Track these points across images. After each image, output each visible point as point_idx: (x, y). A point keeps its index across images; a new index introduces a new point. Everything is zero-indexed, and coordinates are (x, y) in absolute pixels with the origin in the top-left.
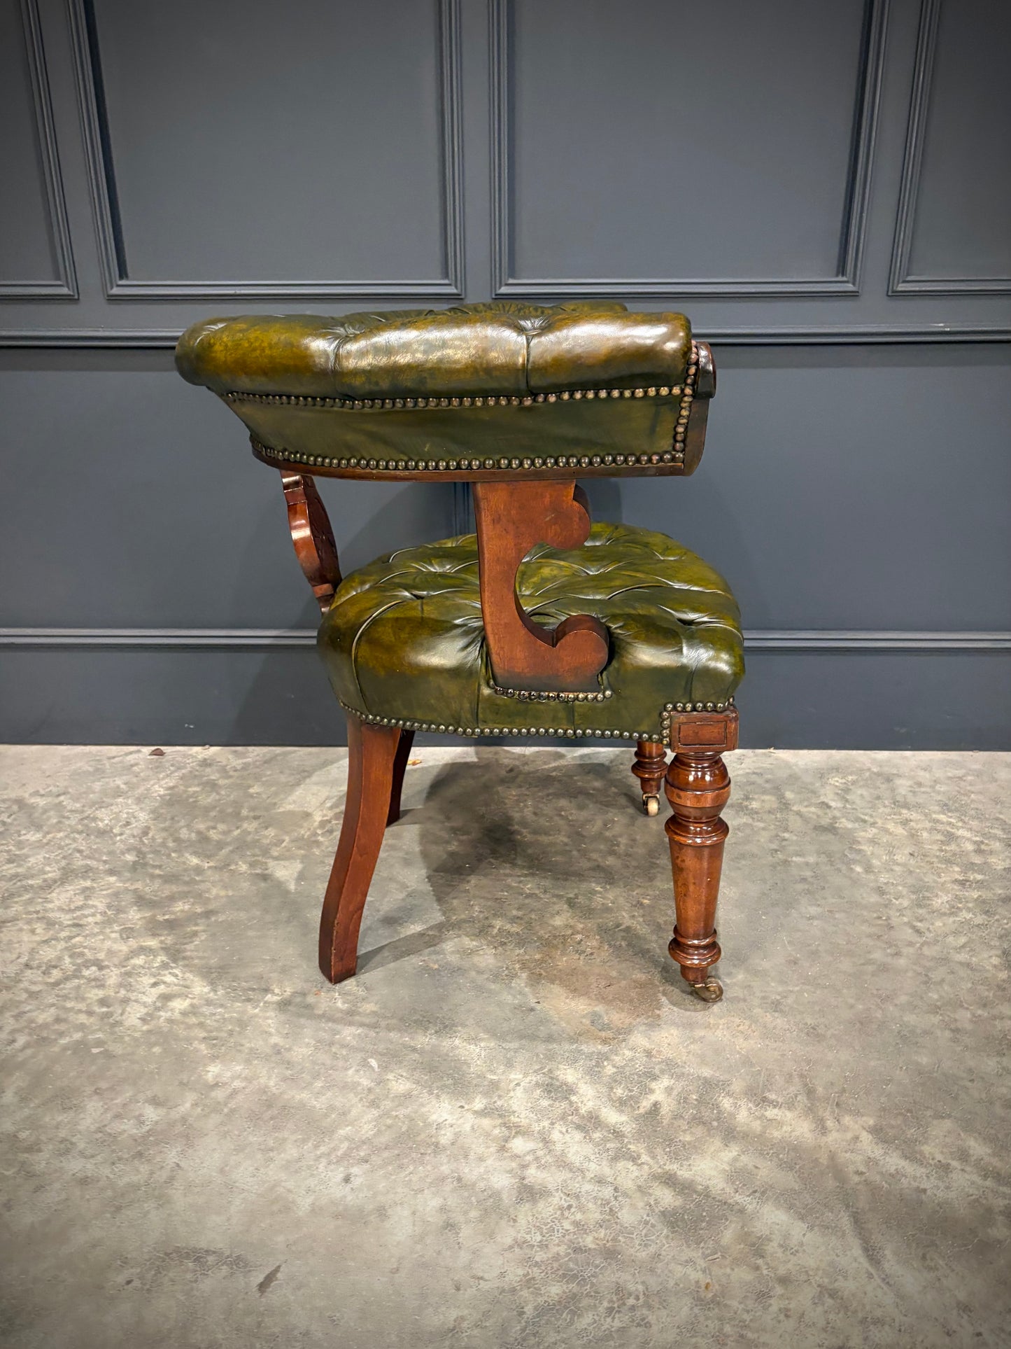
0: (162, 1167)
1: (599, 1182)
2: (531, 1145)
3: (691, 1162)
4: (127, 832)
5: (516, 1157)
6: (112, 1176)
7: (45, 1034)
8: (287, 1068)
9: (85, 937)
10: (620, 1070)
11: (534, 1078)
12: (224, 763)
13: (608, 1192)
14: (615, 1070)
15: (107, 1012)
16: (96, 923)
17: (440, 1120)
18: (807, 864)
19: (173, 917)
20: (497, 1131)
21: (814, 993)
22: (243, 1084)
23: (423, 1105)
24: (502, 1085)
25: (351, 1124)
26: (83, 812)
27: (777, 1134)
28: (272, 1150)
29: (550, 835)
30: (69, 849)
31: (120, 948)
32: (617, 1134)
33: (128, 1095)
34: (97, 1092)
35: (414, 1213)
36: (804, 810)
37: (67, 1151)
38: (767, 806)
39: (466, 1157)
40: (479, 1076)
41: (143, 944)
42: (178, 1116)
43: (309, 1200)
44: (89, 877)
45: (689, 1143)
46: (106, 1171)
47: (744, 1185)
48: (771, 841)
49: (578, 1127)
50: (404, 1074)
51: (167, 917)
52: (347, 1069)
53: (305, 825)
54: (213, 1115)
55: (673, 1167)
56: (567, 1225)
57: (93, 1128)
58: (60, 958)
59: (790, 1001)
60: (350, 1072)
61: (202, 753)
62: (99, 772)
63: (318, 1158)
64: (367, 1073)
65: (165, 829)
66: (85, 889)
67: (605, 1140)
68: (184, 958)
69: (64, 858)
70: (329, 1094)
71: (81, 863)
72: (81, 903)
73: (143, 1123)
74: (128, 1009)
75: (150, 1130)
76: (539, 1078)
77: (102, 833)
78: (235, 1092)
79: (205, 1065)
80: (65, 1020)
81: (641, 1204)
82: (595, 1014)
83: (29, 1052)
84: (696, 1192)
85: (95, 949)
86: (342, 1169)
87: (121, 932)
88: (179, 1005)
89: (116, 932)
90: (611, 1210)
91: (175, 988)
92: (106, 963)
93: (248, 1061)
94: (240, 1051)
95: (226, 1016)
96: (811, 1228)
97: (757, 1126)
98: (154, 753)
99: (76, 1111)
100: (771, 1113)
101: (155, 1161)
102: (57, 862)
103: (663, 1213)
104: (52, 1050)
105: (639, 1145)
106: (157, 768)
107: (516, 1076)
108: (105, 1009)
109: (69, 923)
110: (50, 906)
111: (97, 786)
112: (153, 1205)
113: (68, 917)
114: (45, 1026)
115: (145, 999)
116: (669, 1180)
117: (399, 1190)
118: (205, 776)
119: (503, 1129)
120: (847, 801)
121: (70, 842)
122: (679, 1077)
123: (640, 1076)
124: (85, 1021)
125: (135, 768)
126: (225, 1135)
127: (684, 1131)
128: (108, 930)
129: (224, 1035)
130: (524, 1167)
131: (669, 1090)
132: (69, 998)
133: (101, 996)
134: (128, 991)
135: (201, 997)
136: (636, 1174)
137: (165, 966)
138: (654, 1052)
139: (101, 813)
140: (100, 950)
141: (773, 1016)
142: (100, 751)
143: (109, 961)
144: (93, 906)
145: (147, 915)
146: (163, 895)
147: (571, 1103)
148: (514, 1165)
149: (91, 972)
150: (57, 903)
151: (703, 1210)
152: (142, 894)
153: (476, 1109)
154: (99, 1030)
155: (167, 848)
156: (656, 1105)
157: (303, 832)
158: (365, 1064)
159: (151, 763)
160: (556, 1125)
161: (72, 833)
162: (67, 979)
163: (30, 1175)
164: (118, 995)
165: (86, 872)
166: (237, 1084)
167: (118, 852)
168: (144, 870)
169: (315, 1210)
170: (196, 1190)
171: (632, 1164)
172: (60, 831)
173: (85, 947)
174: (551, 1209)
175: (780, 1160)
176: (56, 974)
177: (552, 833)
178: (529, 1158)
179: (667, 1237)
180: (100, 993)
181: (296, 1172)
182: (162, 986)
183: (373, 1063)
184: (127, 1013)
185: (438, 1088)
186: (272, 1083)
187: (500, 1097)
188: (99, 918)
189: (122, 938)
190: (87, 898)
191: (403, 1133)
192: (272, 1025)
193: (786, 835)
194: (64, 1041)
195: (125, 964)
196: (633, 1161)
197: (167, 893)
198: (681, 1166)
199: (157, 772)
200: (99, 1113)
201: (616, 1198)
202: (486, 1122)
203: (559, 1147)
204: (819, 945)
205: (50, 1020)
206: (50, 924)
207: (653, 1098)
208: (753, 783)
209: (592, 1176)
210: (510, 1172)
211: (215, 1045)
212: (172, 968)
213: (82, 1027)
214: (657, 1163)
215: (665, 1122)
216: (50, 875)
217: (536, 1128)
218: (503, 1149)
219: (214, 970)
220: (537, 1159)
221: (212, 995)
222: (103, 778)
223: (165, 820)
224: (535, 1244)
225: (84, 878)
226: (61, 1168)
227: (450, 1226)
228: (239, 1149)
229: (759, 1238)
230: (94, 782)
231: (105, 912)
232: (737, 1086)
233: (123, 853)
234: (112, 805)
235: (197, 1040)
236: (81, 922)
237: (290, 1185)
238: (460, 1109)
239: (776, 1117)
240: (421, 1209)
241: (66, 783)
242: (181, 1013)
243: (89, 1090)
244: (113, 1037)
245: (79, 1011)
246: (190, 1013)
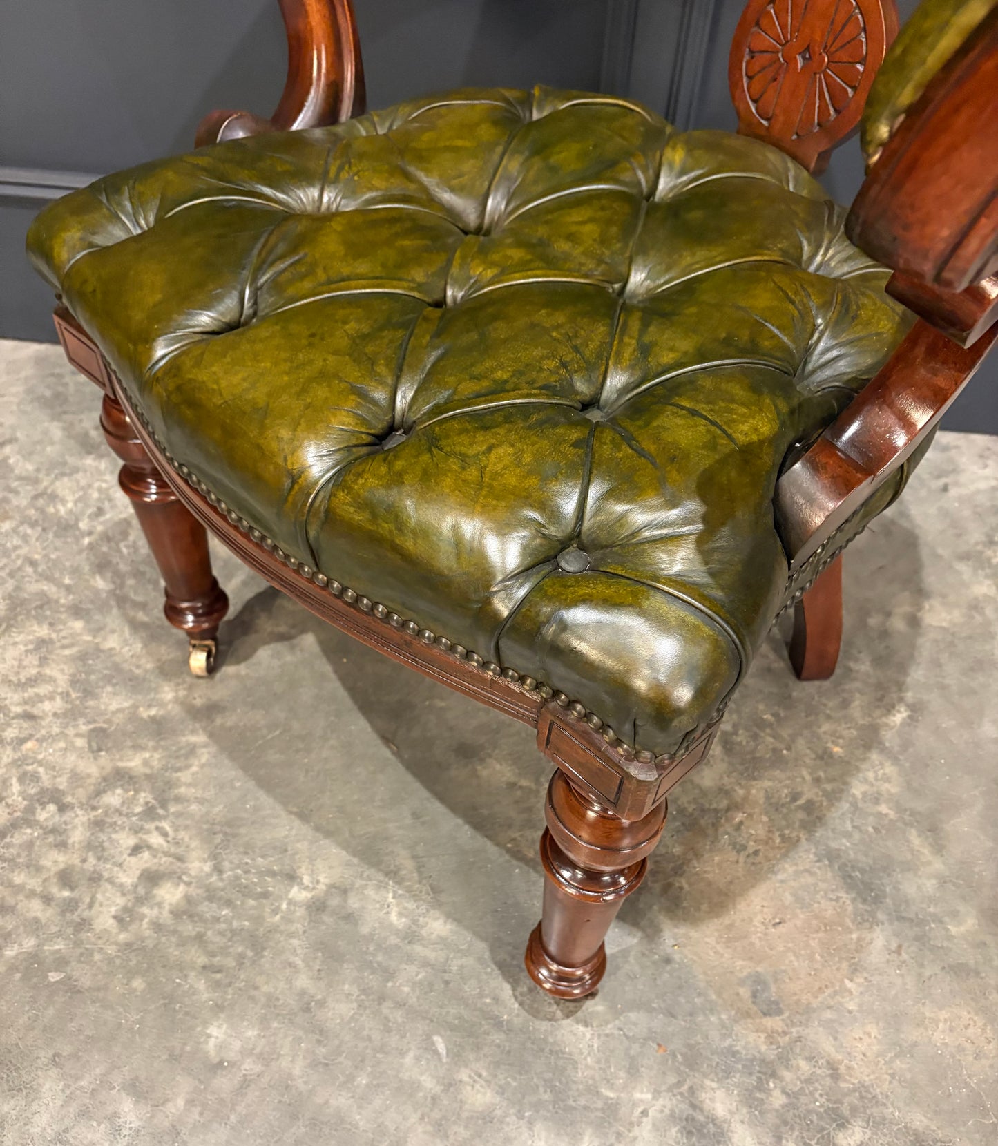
9: (41, 741)
15: (71, 899)
16: (55, 714)
19: (162, 712)
22: (258, 1068)
24: (623, 1111)
30: (18, 557)
31: (89, 771)
33: (98, 1071)
34: (56, 1060)
41: (121, 764)
44: (46, 618)
50: (484, 1073)
51: (153, 712)
52: (402, 1053)
60: (408, 1060)
64: (431, 1065)
66: (42, 643)
68: (178, 799)
71: (35, 587)
72: (34, 671)
74: (99, 896)
79: (205, 1023)
87: (90, 735)
88: (170, 894)
89: (82, 735)
91: (164, 859)
92: (69, 799)
93: (265, 1022)
94: (253, 1000)
95: (235, 924)
108: (66, 894)
109: (19, 709)
115: (122, 877)
121: (20, 543)
124: (39, 914)
128: (71, 731)
129: (230, 962)
132: (17, 865)
133: (62, 866)
134: (99, 859)
135: (200, 881)
137: (150, 813)
139: (64, 487)
143: (73, 795)
145: (126, 704)
152: (117, 659)
154: (60, 935)
158: (427, 1045)
161: (22, 523)
164: (85, 866)
165: (41, 607)
173: (40, 763)
182: (146, 855)
183: (440, 1044)
184: (97, 905)
186: (297, 1070)
188: (58, 705)
190: (43, 661)
192: (299, 951)
195: (94, 803)
200: (59, 1103)
211: (218, 984)
212: (160, 818)
213: (35, 926)
219: (218, 828)
221: (214, 878)
225: (40, 619)
231: (68, 694)
235: (193, 968)
236: (35, 711)
242: (171, 912)
243: (44, 1055)
244: (79, 951)
245: (32, 894)
246: (184, 913)
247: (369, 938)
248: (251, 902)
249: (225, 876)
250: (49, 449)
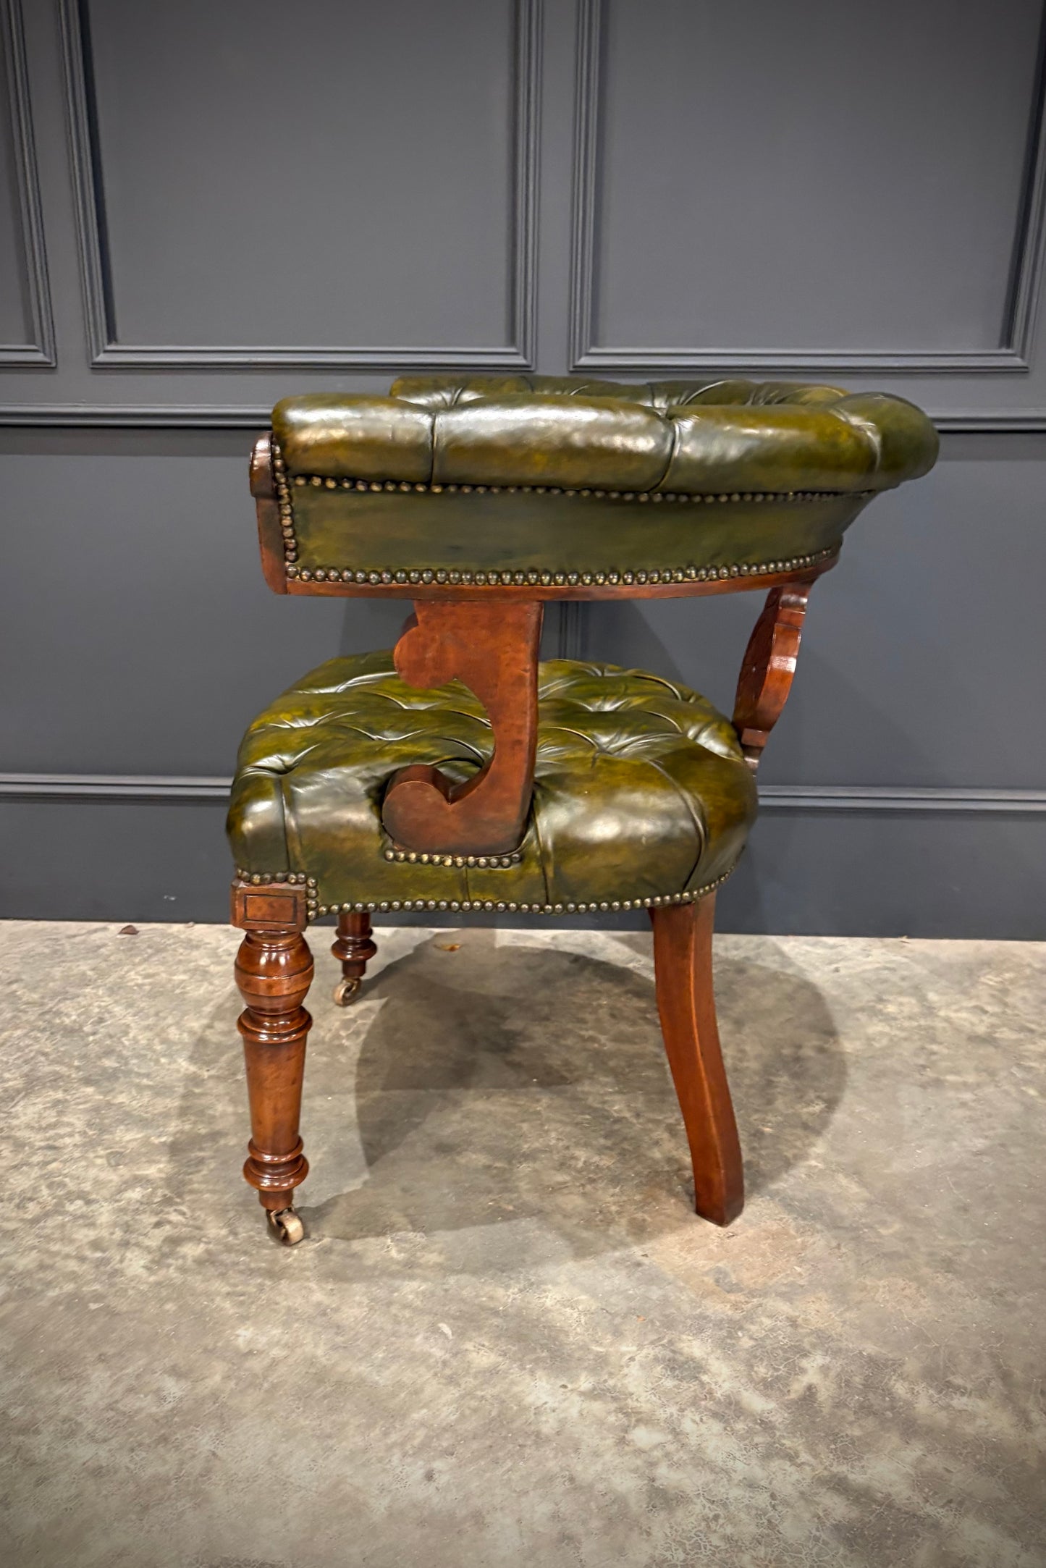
0: (194, 1456)
1: (750, 1486)
2: (658, 1437)
3: (864, 1463)
4: (102, 1030)
5: (639, 1452)
6: (132, 1466)
7: (28, 1284)
8: (337, 1334)
9: (65, 1162)
10: (760, 1344)
11: (649, 1351)
12: (214, 945)
13: (762, 1499)
14: (752, 1343)
15: (103, 1259)
16: (75, 1145)
17: (539, 1403)
18: (965, 1084)
20: (612, 1419)
21: (995, 1249)
22: (284, 1353)
23: (513, 1383)
24: (612, 1359)
25: (425, 1406)
26: (42, 1005)
27: (969, 1429)
28: (329, 1436)
29: (635, 1043)
30: (31, 1051)
31: (110, 1178)
32: (767, 1426)
33: (141, 1363)
34: (102, 1358)
35: (519, 1521)
36: (953, 1015)
37: (71, 1434)
38: (906, 1010)
39: (577, 1450)
40: (581, 1348)
41: (137, 1173)
42: (206, 1392)
43: (385, 1502)
45: (859, 1438)
46: (124, 1459)
47: (936, 1493)
48: (916, 1055)
49: (715, 1415)
50: (487, 1344)
51: (163, 1139)
52: (412, 1336)
53: (325, 1024)
54: (251, 1391)
55: (842, 1469)
56: (715, 1540)
57: (102, 1404)
58: (35, 1189)
59: (965, 1258)
60: (418, 1339)
61: (184, 932)
62: (57, 955)
63: (389, 1448)
64: (440, 1341)
65: (148, 1028)
66: (57, 1103)
67: (750, 1432)
68: (191, 1192)
69: (26, 1062)
70: (394, 1367)
71: (48, 1069)
72: (54, 1120)
73: (164, 1399)
74: (128, 1255)
75: (173, 1409)
76: (658, 1351)
77: (70, 1031)
78: (274, 1363)
79: (233, 1328)
80: (51, 1267)
81: (807, 1516)
82: (719, 1271)
83: (10, 1306)
84: (875, 1501)
85: (78, 1178)
86: (421, 1463)
87: (108, 1157)
88: (192, 1250)
89: (101, 1157)
90: (769, 1521)
91: (184, 1229)
92: (93, 1196)
93: (286, 1324)
94: (274, 1311)
96: (1026, 1548)
97: (942, 1418)
98: (124, 931)
99: (78, 1382)
100: (959, 1402)
101: (184, 1448)
102: (19, 1067)
103: (837, 1528)
104: (39, 1304)
105: (795, 1440)
106: (131, 949)
107: (628, 1348)
108: (98, 1254)
109: (43, 1144)
110: (15, 1122)
111: (57, 972)
112: (188, 1505)
113: (39, 1137)
114: (27, 1274)
115: (147, 1242)
116: (839, 1485)
117: (497, 1491)
118: (191, 962)
119: (620, 1415)
120: (1006, 1005)
121: (31, 1042)
122: (836, 1353)
123: (785, 1351)
124: (76, 1269)
125: (103, 950)
126: (269, 1416)
127: (851, 1423)
128: (91, 1155)
129: (251, 1289)
130: (652, 1465)
131: (824, 1370)
132: (53, 1240)
133: (92, 1238)
134: (126, 1232)
135: (218, 1241)
136: (796, 1476)
138: (800, 1321)
139: (66, 1006)
140: (85, 1180)
141: (946, 1278)
142: (56, 928)
143: (97, 1194)
144: (69, 1124)
145: (139, 1136)
146: (156, 1112)
147: (702, 1384)
148: (639, 1462)
149: (76, 1206)
150: (23, 1119)
151: (887, 1525)
152: (128, 1109)
153: (582, 1389)
154: (95, 1280)
155: (154, 1051)
156: (810, 1388)
157: (322, 1034)
158: (434, 1330)
159: (122, 944)
160: (686, 1413)
161: (32, 1030)
162: (47, 1215)
163: (30, 1464)
164: (114, 1237)
165: (55, 1080)
166: (276, 1352)
167: (93, 1055)
168: (128, 1080)
169: (394, 1515)
170: (240, 1487)
171: (788, 1463)
172: (17, 1027)
173: (66, 1176)
174: (692, 1519)
175: (977, 1461)
176: (33, 1209)
177: (637, 1040)
178: (657, 1454)
179: (845, 1557)
180: (92, 1234)
181: (364, 1465)
182: (168, 1227)
183: (445, 1328)
184: (127, 1260)
185: (531, 1362)
186: (320, 1352)
187: (611, 1374)
188: (77, 1139)
189: (109, 1164)
190: (60, 1113)
191: (493, 1419)
193: (935, 1047)
194: (52, 1293)
195: (118, 1197)
196: (790, 1460)
197: (160, 1109)
198: (852, 1467)
199: (131, 956)
200: (108, 1385)
201: (774, 1507)
202: (597, 1407)
203: (693, 1441)
204: (993, 1187)
205: (31, 1266)
206: (19, 1145)
207: (806, 1380)
208: (885, 981)
209: (741, 1478)
210: (635, 1471)
211: (242, 1303)
212: (177, 1204)
213: (73, 1277)
214: (821, 1463)
215: (826, 1411)
216: (11, 1083)
217: (662, 1414)
218: (622, 1441)
219: (230, 1207)
220: (667, 1455)
221: (231, 1238)
222: (63, 962)
223: (148, 1017)
224: (678, 1563)
225: (56, 1089)
226: (66, 1455)
227: (566, 1538)
228: (289, 1435)
229: (962, 1560)
230: (52, 967)
231: (85, 1132)
232: (912, 1366)
233: (100, 1058)
234: (78, 996)
235: (219, 1295)
236: (57, 1144)
237: (359, 1481)
238: (563, 1390)
239: (965, 1408)
240: (528, 1516)
241: (17, 968)
242: (194, 1261)
243: (91, 1356)
244: (114, 1290)
245: (67, 1256)
246: (207, 1261)
247: (374, 1267)
248: (267, 1251)
249: (240, 1236)
250: (51, 984)
